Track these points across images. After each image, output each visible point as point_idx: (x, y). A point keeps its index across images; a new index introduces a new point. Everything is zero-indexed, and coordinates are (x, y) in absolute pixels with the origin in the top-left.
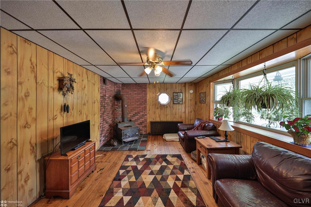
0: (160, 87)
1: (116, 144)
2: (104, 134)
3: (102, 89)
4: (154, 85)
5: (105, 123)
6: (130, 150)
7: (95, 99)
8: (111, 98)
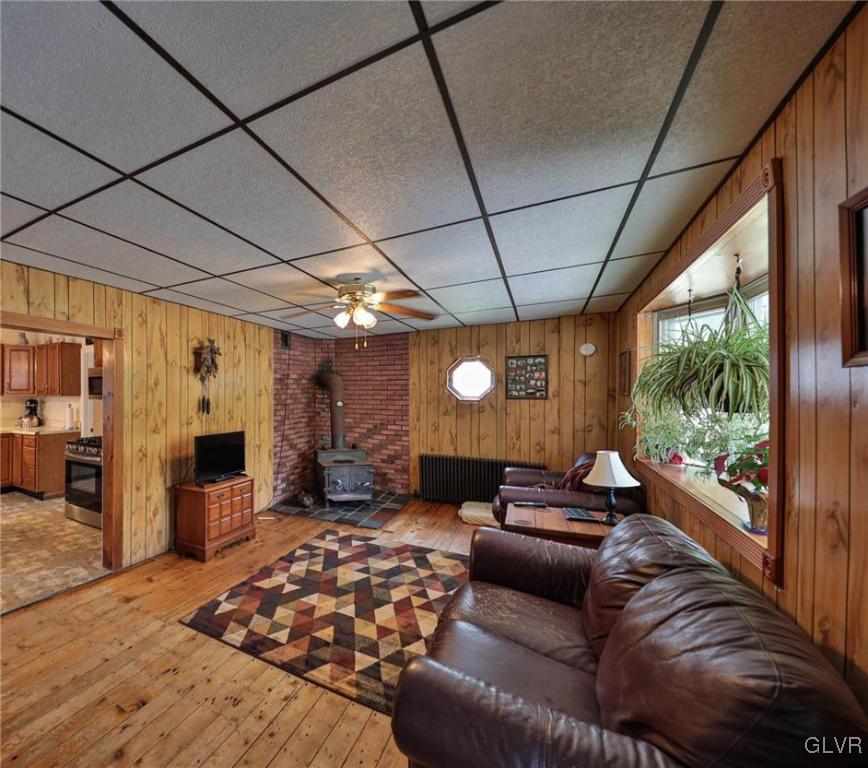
0: (453, 342)
1: (308, 501)
2: (284, 475)
3: (278, 360)
4: (435, 336)
5: (288, 447)
6: (340, 522)
7: (262, 387)
8: (304, 381)
